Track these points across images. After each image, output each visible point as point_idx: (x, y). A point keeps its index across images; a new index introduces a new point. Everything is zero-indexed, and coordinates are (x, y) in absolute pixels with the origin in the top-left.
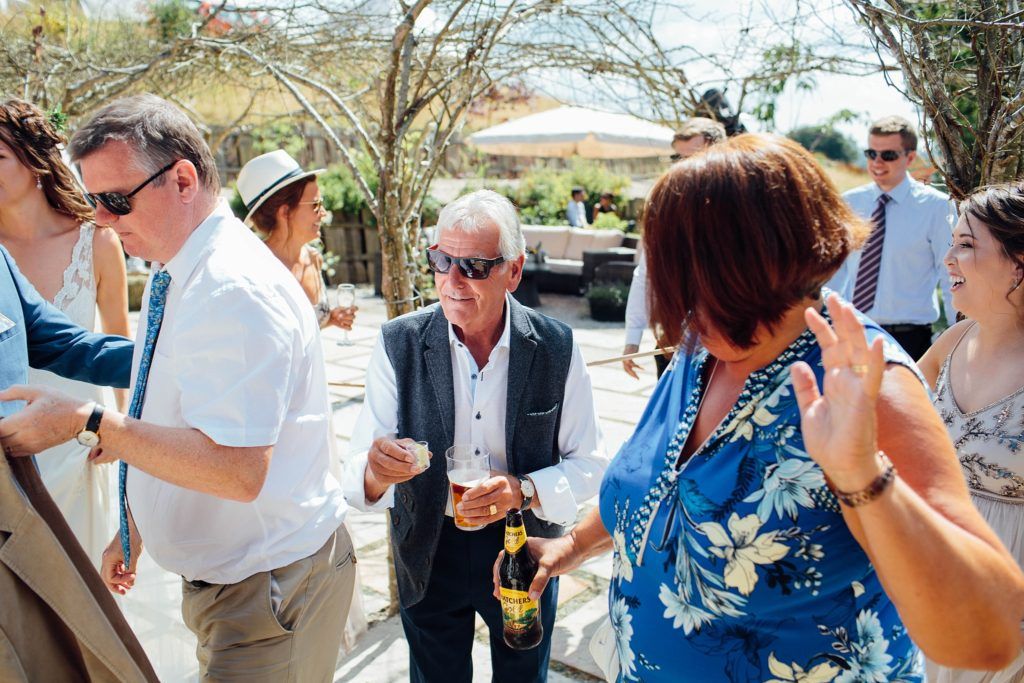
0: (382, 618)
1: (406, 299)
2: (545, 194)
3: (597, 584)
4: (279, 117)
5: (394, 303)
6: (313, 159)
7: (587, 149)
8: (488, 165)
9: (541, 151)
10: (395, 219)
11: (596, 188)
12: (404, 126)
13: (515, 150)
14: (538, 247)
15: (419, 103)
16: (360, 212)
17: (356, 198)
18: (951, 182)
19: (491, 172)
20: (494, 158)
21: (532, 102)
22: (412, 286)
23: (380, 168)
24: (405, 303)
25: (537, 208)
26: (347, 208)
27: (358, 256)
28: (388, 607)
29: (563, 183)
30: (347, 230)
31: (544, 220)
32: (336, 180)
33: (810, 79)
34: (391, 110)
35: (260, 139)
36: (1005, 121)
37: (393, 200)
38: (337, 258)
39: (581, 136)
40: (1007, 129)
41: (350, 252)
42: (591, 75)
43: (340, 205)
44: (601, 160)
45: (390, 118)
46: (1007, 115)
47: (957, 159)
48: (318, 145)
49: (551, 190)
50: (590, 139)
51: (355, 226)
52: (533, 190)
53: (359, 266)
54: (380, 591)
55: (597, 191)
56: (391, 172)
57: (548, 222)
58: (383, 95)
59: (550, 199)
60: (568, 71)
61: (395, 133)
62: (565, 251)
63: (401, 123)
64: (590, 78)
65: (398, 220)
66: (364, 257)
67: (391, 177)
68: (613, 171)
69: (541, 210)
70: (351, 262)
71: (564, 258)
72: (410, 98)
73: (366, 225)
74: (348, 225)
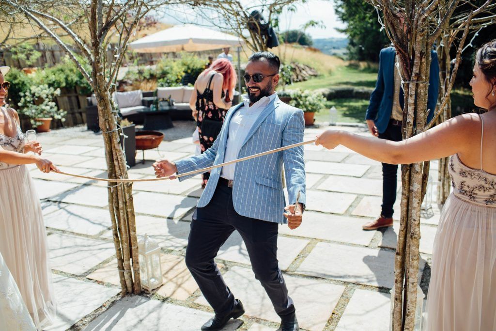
0: (118, 299)
1: (114, 130)
2: (169, 71)
3: (226, 265)
4: (26, 39)
5: (107, 132)
6: (46, 62)
7: (188, 47)
8: (138, 58)
9: (166, 49)
10: (103, 87)
11: (194, 66)
12: (102, 37)
13: (153, 50)
14: (170, 97)
15: (109, 24)
16: (75, 87)
17: (72, 80)
18: (397, 46)
19: (140, 62)
20: (142, 55)
21: (157, 25)
22: (116, 123)
23: (91, 60)
24: (113, 132)
25: (166, 79)
26: (68, 86)
27: (76, 110)
28: (121, 292)
29: (177, 65)
30: (69, 97)
31: (170, 84)
32: (61, 71)
33: (293, 5)
34: (95, 28)
35: (16, 53)
36: (421, 13)
37: (101, 77)
38: (66, 112)
39: (186, 41)
40: (423, 17)
41: (72, 109)
42: (194, 7)
43: (64, 84)
44: (195, 52)
45: (95, 32)
46: (422, 10)
47: (398, 34)
48: (48, 54)
49: (172, 69)
50: (191, 41)
51: (73, 95)
52: (163, 70)
53: (78, 115)
54: (115, 284)
55: (195, 68)
56: (99, 62)
57: (172, 85)
58: (90, 20)
59: (172, 73)
60: (182, 5)
61: (98, 40)
62: (183, 98)
63: (100, 35)
64: (193, 8)
65: (105, 88)
66: (80, 110)
67: (99, 64)
68: (200, 57)
69: (168, 79)
70: (73, 114)
71: (182, 102)
72: (104, 20)
73: (79, 94)
74: (70, 95)
